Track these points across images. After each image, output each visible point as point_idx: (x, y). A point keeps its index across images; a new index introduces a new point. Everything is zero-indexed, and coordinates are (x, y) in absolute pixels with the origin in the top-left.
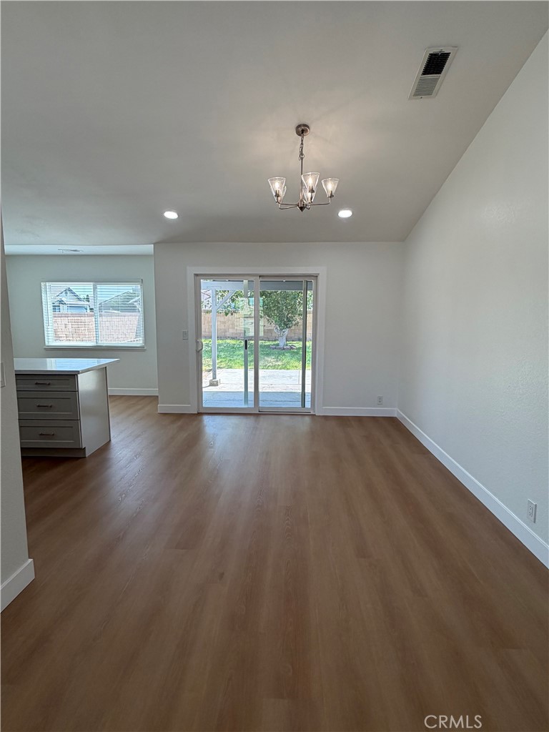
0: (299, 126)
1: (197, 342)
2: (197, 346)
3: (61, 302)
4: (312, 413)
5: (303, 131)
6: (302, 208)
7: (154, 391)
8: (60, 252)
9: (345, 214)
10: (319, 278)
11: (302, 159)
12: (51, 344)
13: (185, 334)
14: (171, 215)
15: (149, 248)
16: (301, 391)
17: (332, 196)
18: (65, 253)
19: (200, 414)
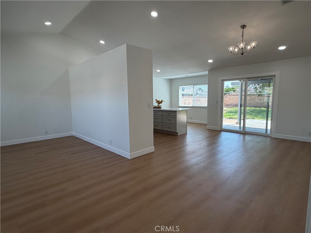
0: (241, 26)
1: (221, 104)
2: (221, 106)
3: (197, 93)
4: (270, 136)
5: (243, 27)
6: (242, 54)
7: (206, 122)
8: (183, 77)
9: (282, 48)
10: (276, 77)
11: (243, 37)
12: (180, 105)
13: (217, 101)
14: (210, 61)
15: (207, 72)
16: (265, 128)
17: (254, 47)
18: (185, 77)
19: (221, 131)
